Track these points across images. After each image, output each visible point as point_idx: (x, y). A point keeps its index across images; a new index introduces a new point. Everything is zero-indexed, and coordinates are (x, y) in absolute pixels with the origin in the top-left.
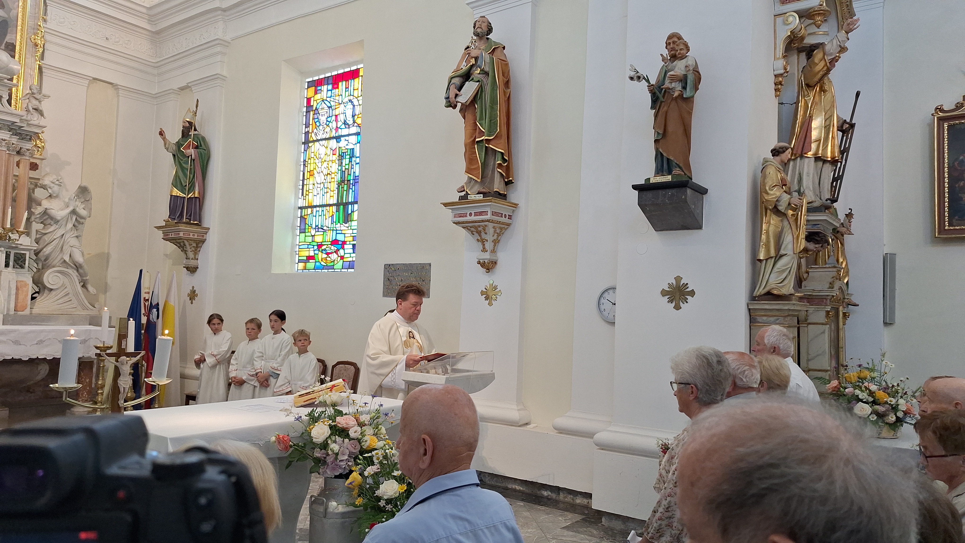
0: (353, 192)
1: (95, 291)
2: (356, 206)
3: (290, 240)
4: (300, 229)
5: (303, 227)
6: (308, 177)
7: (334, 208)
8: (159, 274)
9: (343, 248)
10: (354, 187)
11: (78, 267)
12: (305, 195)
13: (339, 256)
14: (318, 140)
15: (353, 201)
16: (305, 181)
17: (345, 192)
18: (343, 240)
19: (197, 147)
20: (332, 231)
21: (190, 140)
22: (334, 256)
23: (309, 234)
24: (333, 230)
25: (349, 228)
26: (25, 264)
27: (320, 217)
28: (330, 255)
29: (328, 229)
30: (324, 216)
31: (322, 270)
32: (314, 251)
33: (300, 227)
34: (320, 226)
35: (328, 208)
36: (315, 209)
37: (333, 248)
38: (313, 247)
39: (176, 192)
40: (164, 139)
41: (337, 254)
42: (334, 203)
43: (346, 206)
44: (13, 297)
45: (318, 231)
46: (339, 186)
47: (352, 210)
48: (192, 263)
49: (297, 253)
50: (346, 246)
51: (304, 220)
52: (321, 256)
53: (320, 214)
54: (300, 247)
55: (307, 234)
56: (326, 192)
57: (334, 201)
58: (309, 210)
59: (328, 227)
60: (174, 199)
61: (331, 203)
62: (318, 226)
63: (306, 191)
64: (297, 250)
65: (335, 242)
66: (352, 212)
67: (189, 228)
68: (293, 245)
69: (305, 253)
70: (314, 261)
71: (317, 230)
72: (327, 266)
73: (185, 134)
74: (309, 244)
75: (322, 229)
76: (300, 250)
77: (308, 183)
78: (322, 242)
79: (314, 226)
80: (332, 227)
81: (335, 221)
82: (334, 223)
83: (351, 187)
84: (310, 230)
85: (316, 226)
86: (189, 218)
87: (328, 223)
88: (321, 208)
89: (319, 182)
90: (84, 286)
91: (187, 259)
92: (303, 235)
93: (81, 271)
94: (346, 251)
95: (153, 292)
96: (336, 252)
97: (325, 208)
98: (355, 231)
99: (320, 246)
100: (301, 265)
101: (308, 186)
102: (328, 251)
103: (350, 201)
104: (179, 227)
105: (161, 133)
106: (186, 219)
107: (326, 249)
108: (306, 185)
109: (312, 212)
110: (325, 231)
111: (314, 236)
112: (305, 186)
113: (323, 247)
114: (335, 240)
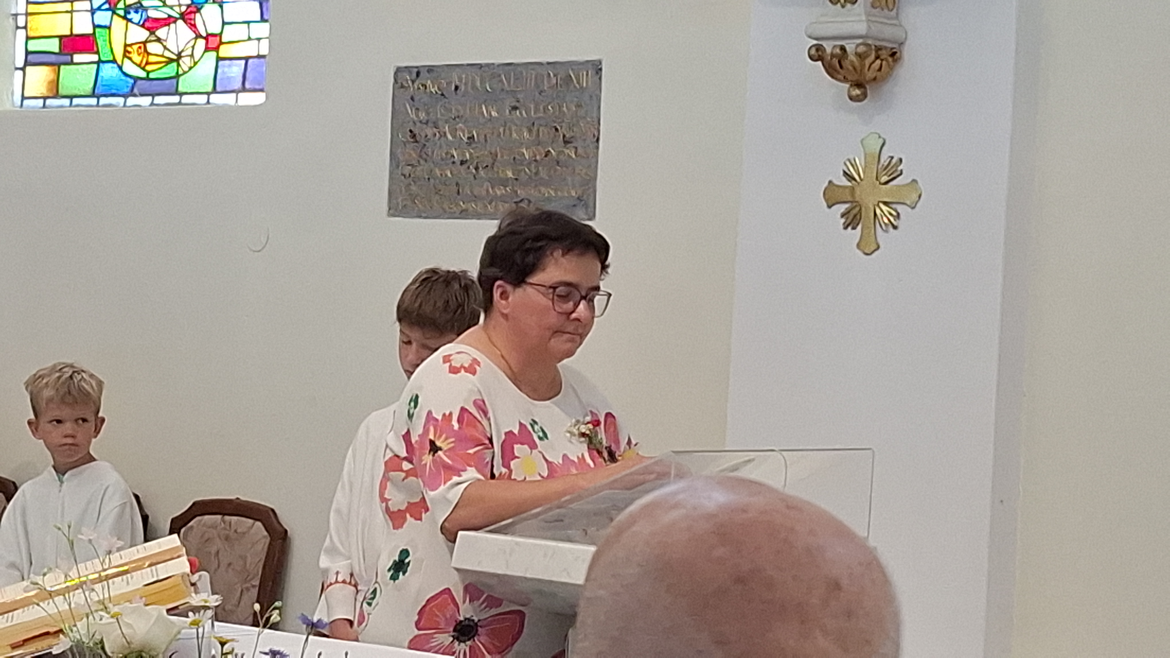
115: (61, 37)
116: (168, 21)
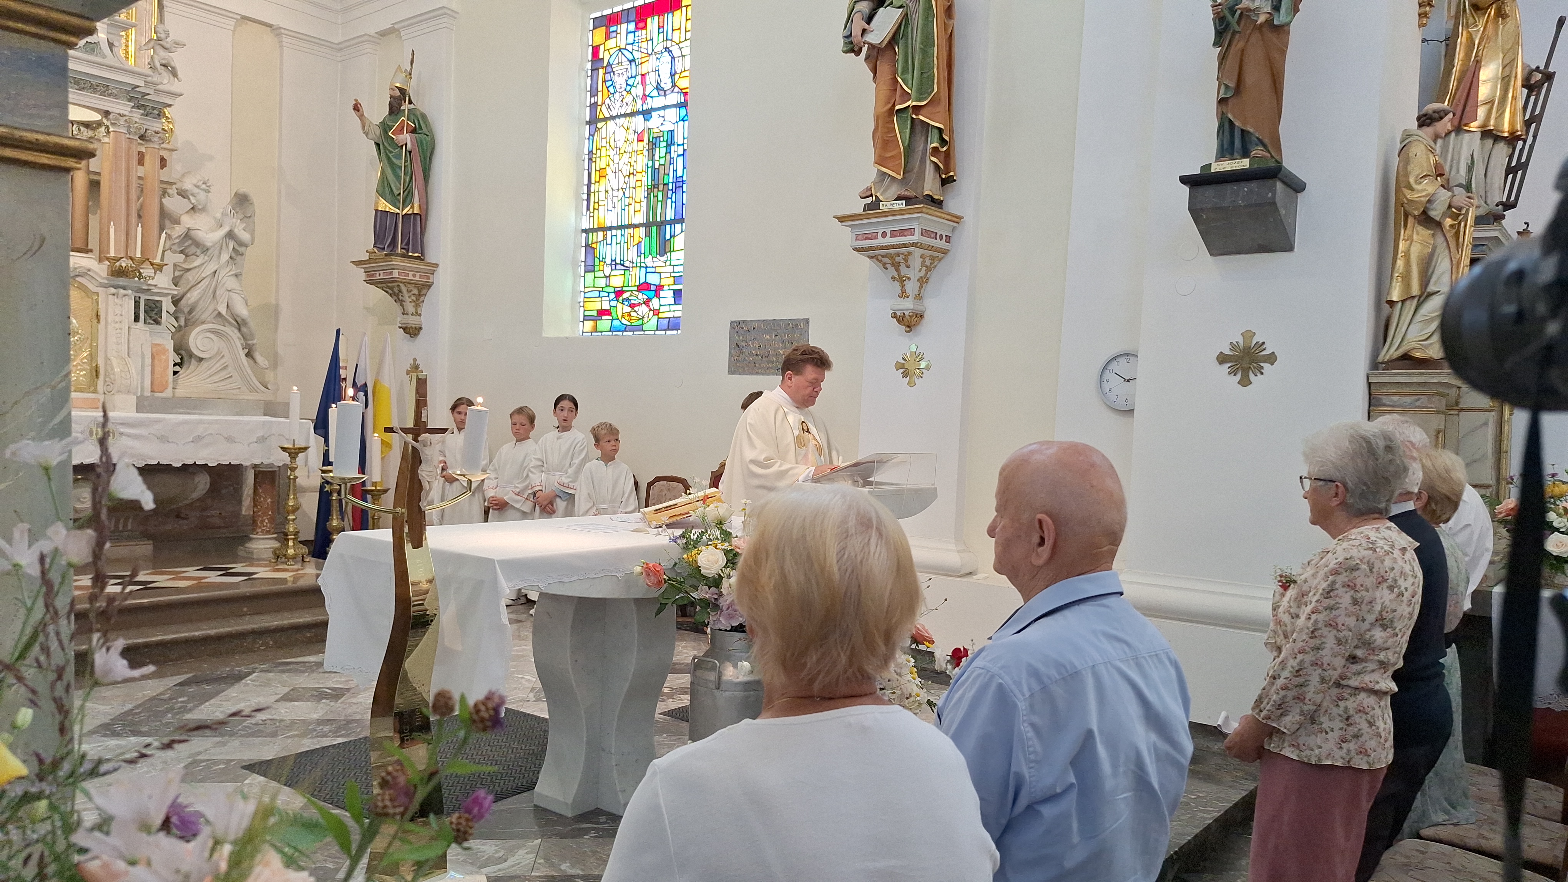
0: (674, 204)
1: (266, 362)
2: (678, 227)
3: (569, 283)
4: (585, 266)
5: (590, 263)
6: (597, 180)
7: (642, 230)
8: (366, 338)
9: (657, 295)
10: (674, 194)
11: (240, 324)
12: (592, 210)
13: (651, 310)
14: (613, 118)
15: (673, 218)
16: (593, 186)
17: (660, 204)
18: (658, 283)
19: (414, 131)
20: (638, 269)
21: (403, 118)
22: (643, 310)
23: (601, 274)
24: (640, 267)
25: (668, 263)
26: (161, 318)
27: (618, 246)
28: (636, 309)
29: (631, 265)
30: (626, 244)
31: (623, 332)
32: (610, 301)
33: (585, 262)
34: (618, 261)
35: (631, 230)
36: (609, 233)
37: (640, 296)
38: (607, 294)
39: (385, 205)
40: (361, 117)
41: (648, 306)
42: (642, 222)
43: (662, 227)
44: (148, 370)
45: (616, 269)
46: (649, 194)
47: (673, 234)
48: (412, 321)
49: (582, 304)
50: (662, 293)
51: (592, 251)
52: (621, 309)
53: (619, 241)
54: (587, 295)
55: (597, 274)
56: (627, 204)
57: (641, 218)
58: (601, 234)
59: (633, 263)
60: (381, 215)
61: (637, 222)
62: (615, 260)
63: (594, 203)
64: (582, 300)
65: (644, 287)
66: (673, 236)
67: (407, 264)
68: (575, 293)
69: (594, 306)
70: (610, 318)
71: (613, 267)
72: (631, 325)
73: (394, 109)
74: (601, 289)
75: (623, 265)
76: (586, 300)
77: (597, 190)
78: (622, 287)
79: (608, 261)
80: (639, 261)
81: (643, 252)
82: (643, 256)
83: (670, 195)
84: (601, 268)
85: (612, 261)
86: (406, 247)
87: (632, 255)
88: (619, 231)
89: (615, 188)
90: (249, 355)
91: (403, 314)
92: (590, 275)
93: (244, 329)
94: (663, 302)
95: (357, 365)
96: (647, 303)
97: (626, 230)
98: (677, 269)
99: (619, 293)
100: (589, 325)
101: (596, 194)
102: (633, 302)
103: (668, 218)
104: (392, 261)
105: (357, 108)
106: (401, 248)
107: (630, 298)
108: (594, 192)
109: (605, 238)
110: (627, 269)
111: (610, 276)
112: (592, 195)
113: (625, 296)
114: (643, 283)
115: (597, 310)
116: (639, 304)
